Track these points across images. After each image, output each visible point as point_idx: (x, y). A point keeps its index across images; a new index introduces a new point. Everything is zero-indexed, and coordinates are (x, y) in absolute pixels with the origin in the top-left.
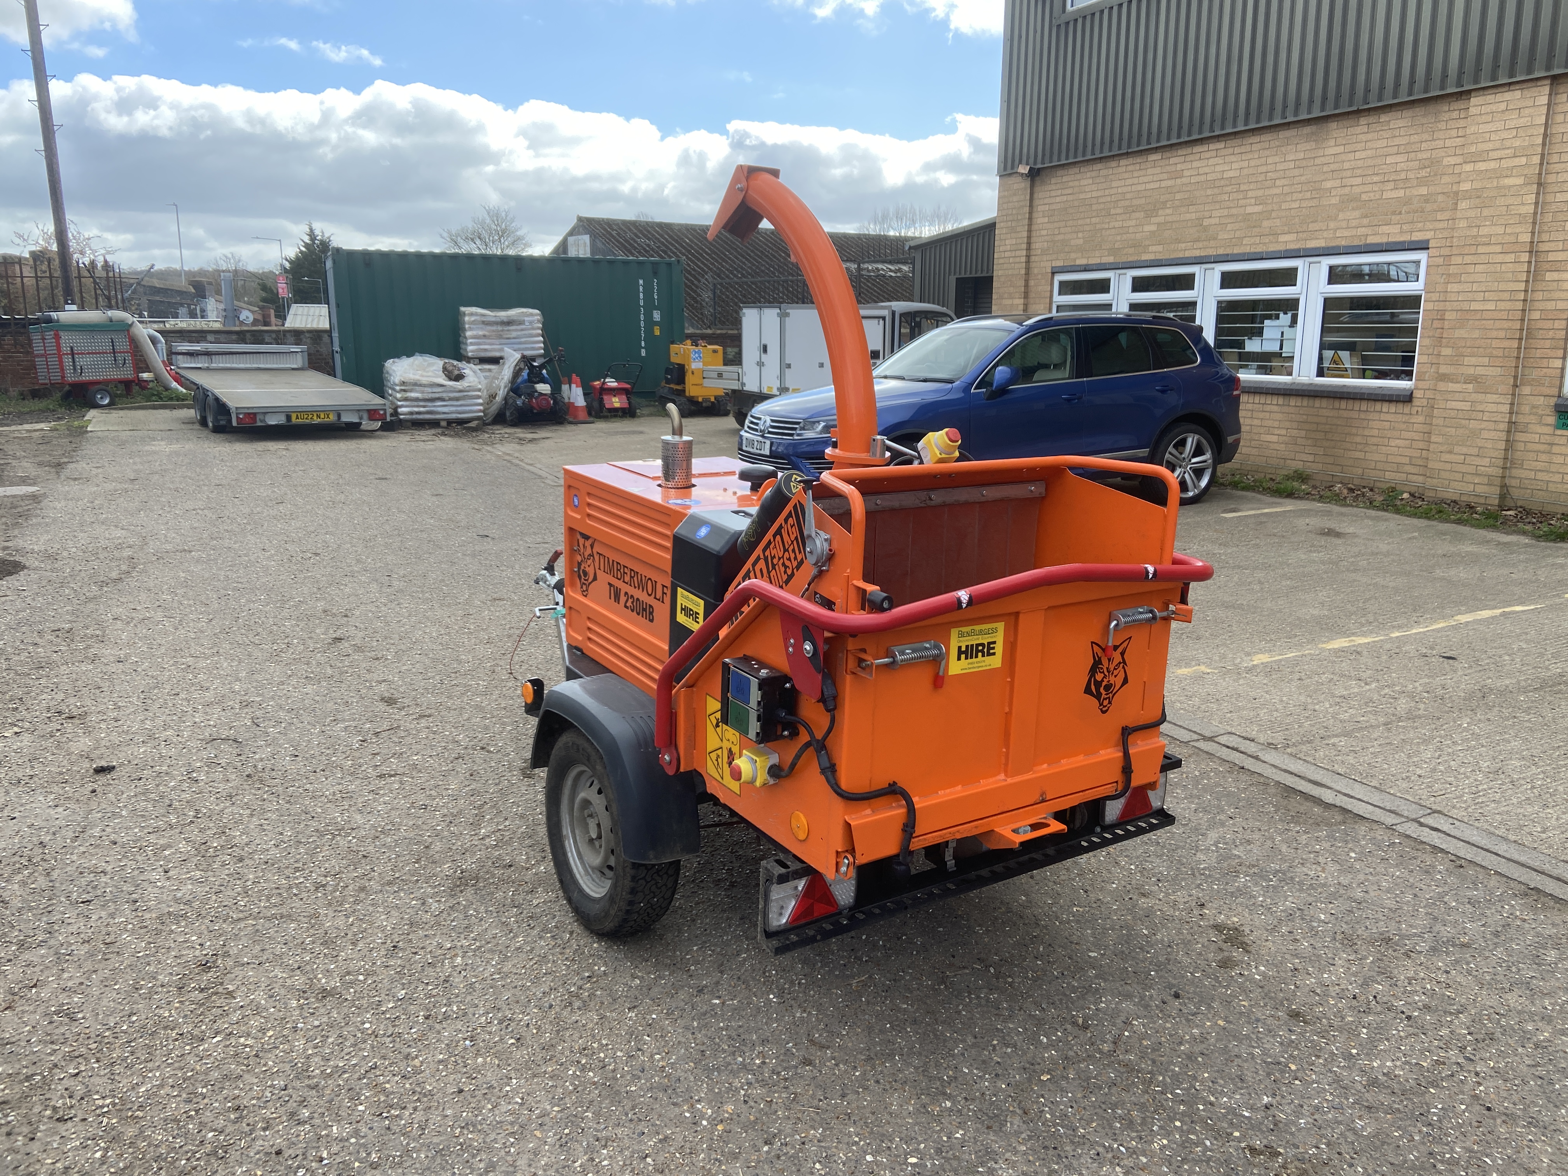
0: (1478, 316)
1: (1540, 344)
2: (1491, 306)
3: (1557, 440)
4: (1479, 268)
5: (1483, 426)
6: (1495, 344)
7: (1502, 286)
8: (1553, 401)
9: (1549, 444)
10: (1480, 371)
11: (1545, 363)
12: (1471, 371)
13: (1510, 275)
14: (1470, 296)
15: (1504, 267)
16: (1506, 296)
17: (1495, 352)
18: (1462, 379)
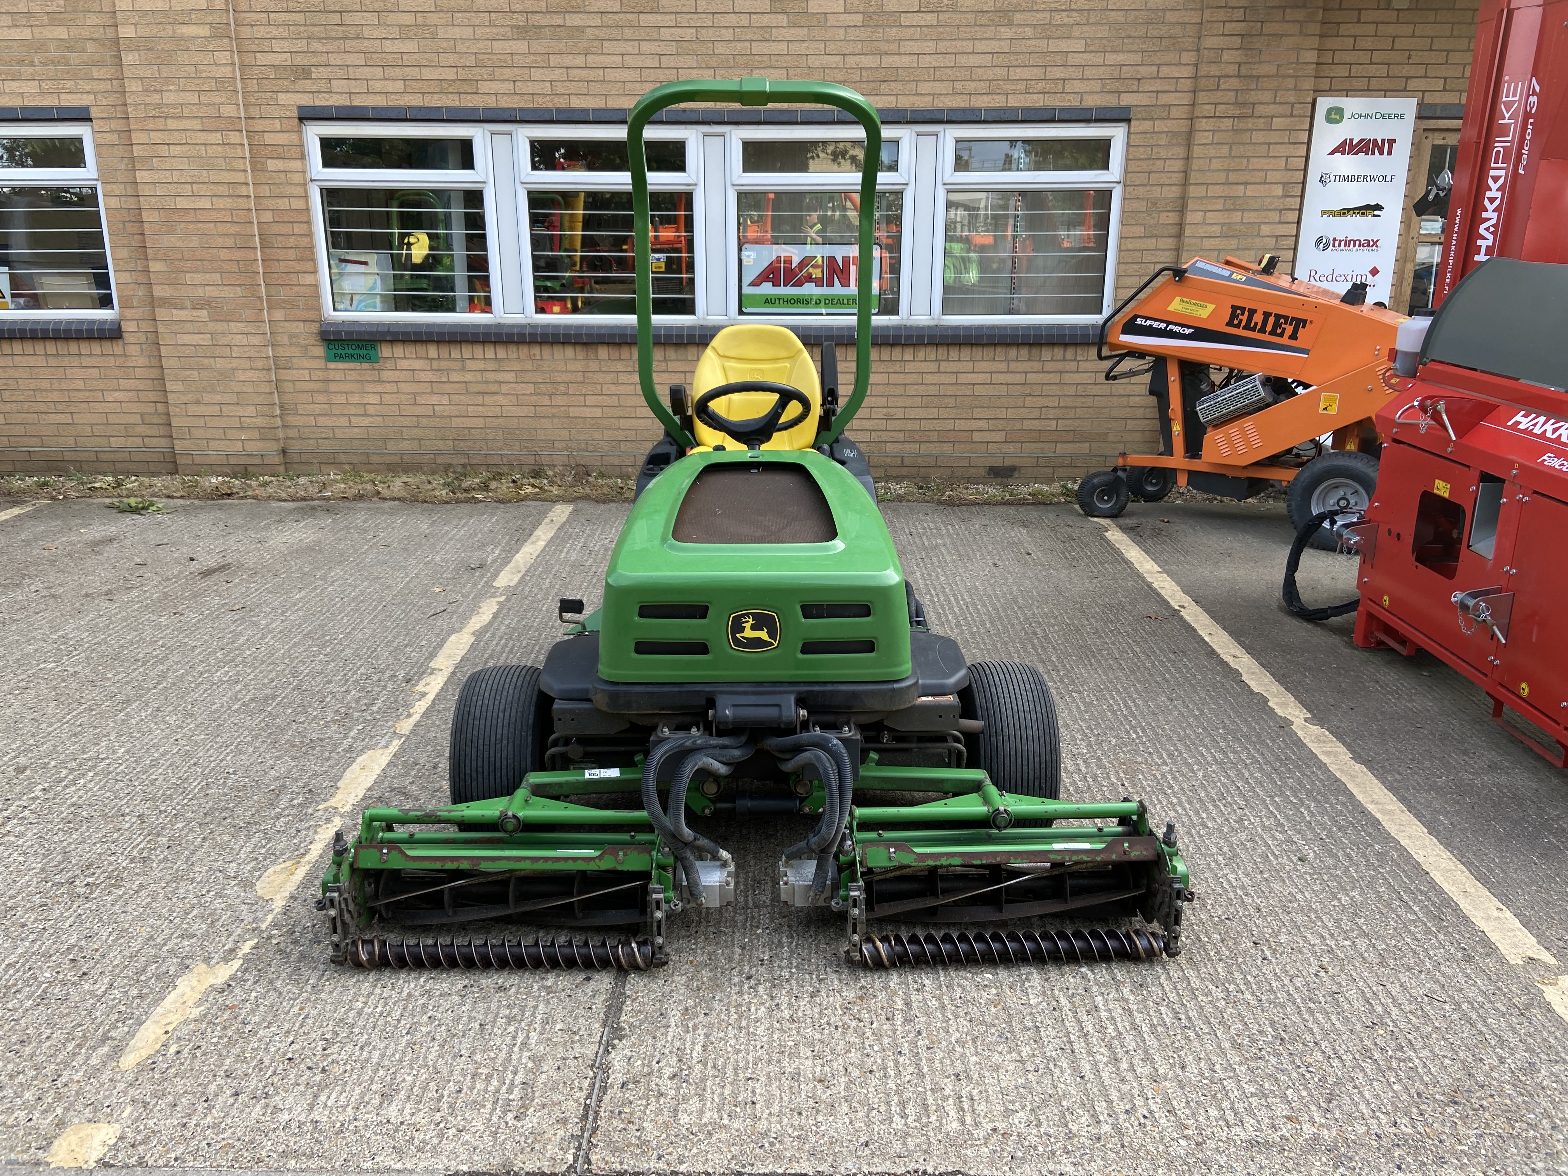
0: (191, 217)
1: (282, 255)
2: (204, 204)
3: (332, 375)
4: (176, 150)
5: (234, 365)
6: (224, 254)
7: (214, 177)
8: (315, 328)
9: (323, 381)
10: (211, 292)
11: (293, 279)
12: (200, 292)
13: (221, 162)
14: (172, 189)
15: (211, 151)
16: (221, 190)
17: (226, 267)
18: (188, 304)
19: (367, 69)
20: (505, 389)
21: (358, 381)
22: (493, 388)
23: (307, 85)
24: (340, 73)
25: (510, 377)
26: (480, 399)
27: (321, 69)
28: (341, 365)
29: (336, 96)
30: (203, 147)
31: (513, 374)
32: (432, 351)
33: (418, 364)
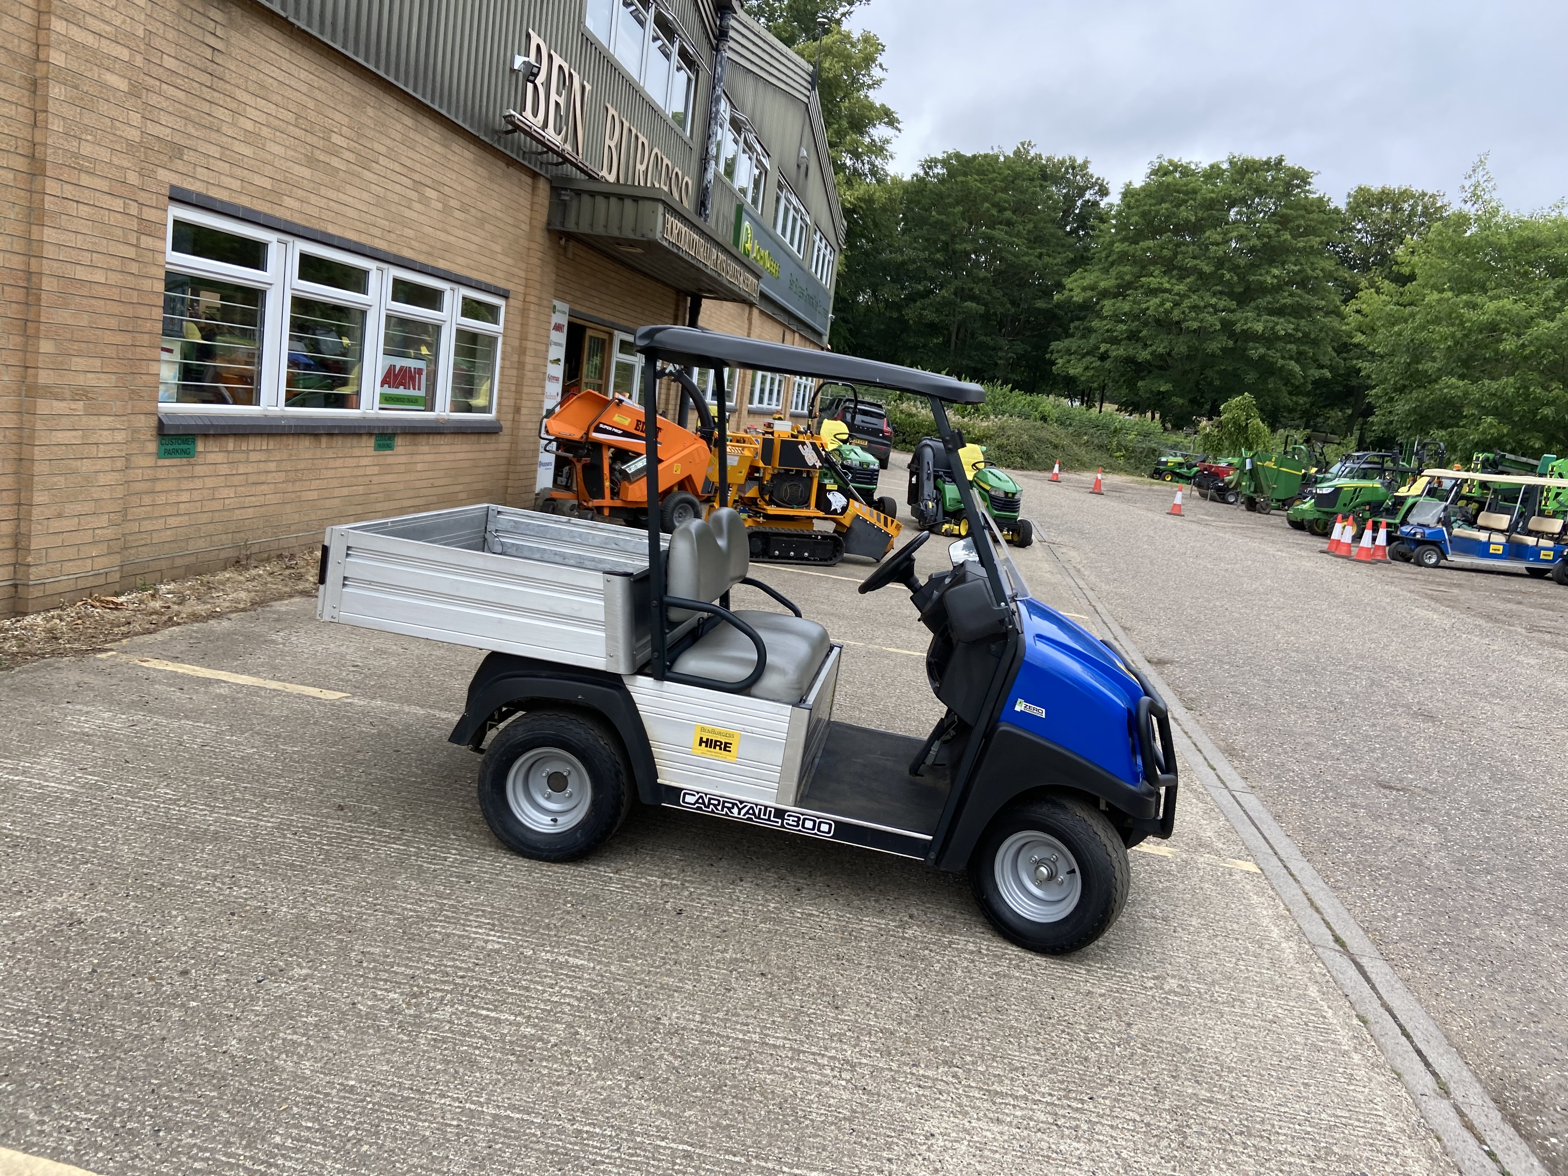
1: (139, 340)
2: (99, 277)
3: (158, 473)
4: (84, 211)
6: (109, 337)
8: (156, 422)
9: (151, 480)
10: (91, 380)
11: (144, 367)
12: (80, 380)
13: (119, 232)
14: (74, 255)
16: (115, 263)
18: (68, 394)
19: (220, 163)
20: (270, 478)
21: (178, 479)
22: (263, 478)
23: (179, 165)
24: (204, 161)
25: (272, 466)
26: (254, 490)
27: (191, 153)
28: (167, 462)
29: (198, 183)
30: (107, 212)
31: (275, 464)
32: (231, 444)
33: (220, 457)
